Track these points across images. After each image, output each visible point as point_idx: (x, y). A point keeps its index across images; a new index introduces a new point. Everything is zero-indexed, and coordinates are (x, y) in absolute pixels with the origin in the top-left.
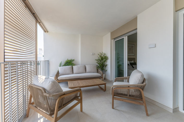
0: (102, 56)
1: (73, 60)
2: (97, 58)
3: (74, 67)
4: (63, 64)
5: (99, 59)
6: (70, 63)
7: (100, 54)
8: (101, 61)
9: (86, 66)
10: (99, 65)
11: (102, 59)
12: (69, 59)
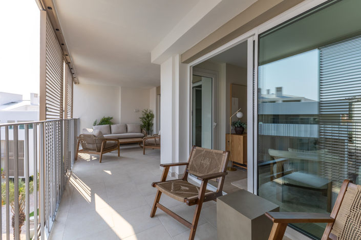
0: (148, 113)
1: (111, 118)
2: (142, 116)
3: (112, 126)
4: (98, 123)
5: (144, 118)
6: (106, 121)
7: (145, 111)
8: (146, 120)
9: (128, 125)
10: (143, 124)
11: (148, 117)
12: (106, 117)
